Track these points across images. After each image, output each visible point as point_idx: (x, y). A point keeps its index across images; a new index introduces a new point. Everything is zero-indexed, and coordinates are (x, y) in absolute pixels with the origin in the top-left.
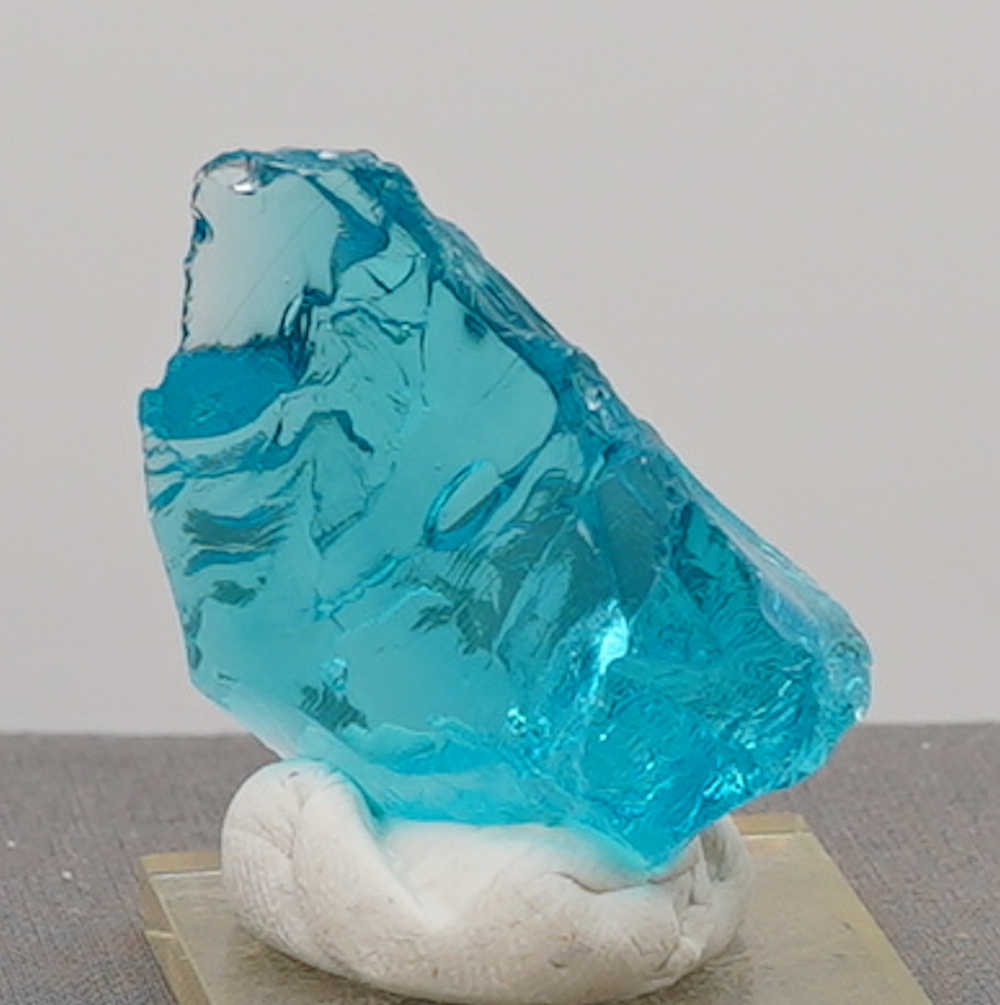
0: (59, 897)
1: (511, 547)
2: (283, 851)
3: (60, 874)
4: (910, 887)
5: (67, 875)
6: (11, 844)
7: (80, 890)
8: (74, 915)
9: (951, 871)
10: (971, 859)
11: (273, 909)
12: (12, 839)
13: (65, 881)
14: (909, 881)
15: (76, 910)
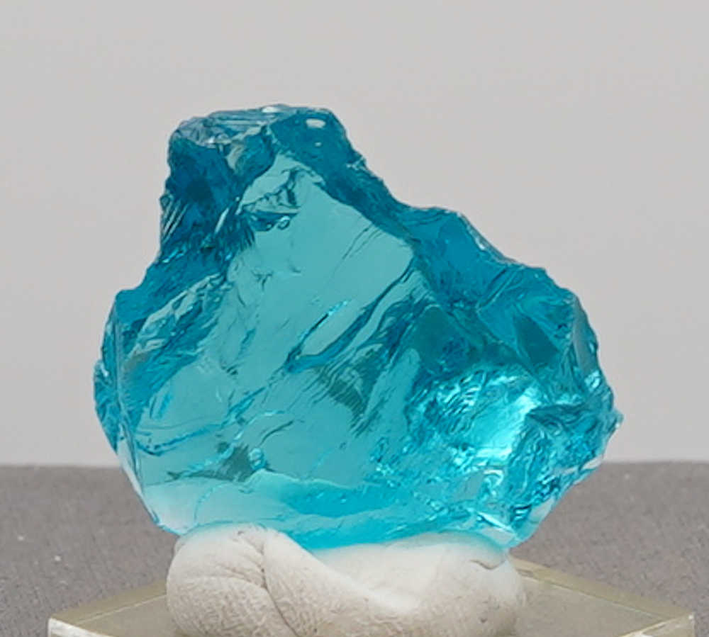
0: (54, 573)
1: (368, 357)
2: (256, 583)
3: (53, 557)
4: (615, 570)
5: (58, 559)
6: (21, 538)
7: (66, 569)
8: (62, 585)
9: (643, 560)
10: (657, 552)
11: (259, 624)
12: (22, 534)
13: (56, 563)
14: (615, 567)
15: (63, 582)
